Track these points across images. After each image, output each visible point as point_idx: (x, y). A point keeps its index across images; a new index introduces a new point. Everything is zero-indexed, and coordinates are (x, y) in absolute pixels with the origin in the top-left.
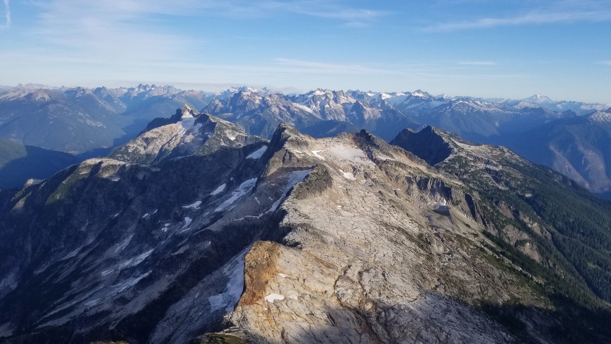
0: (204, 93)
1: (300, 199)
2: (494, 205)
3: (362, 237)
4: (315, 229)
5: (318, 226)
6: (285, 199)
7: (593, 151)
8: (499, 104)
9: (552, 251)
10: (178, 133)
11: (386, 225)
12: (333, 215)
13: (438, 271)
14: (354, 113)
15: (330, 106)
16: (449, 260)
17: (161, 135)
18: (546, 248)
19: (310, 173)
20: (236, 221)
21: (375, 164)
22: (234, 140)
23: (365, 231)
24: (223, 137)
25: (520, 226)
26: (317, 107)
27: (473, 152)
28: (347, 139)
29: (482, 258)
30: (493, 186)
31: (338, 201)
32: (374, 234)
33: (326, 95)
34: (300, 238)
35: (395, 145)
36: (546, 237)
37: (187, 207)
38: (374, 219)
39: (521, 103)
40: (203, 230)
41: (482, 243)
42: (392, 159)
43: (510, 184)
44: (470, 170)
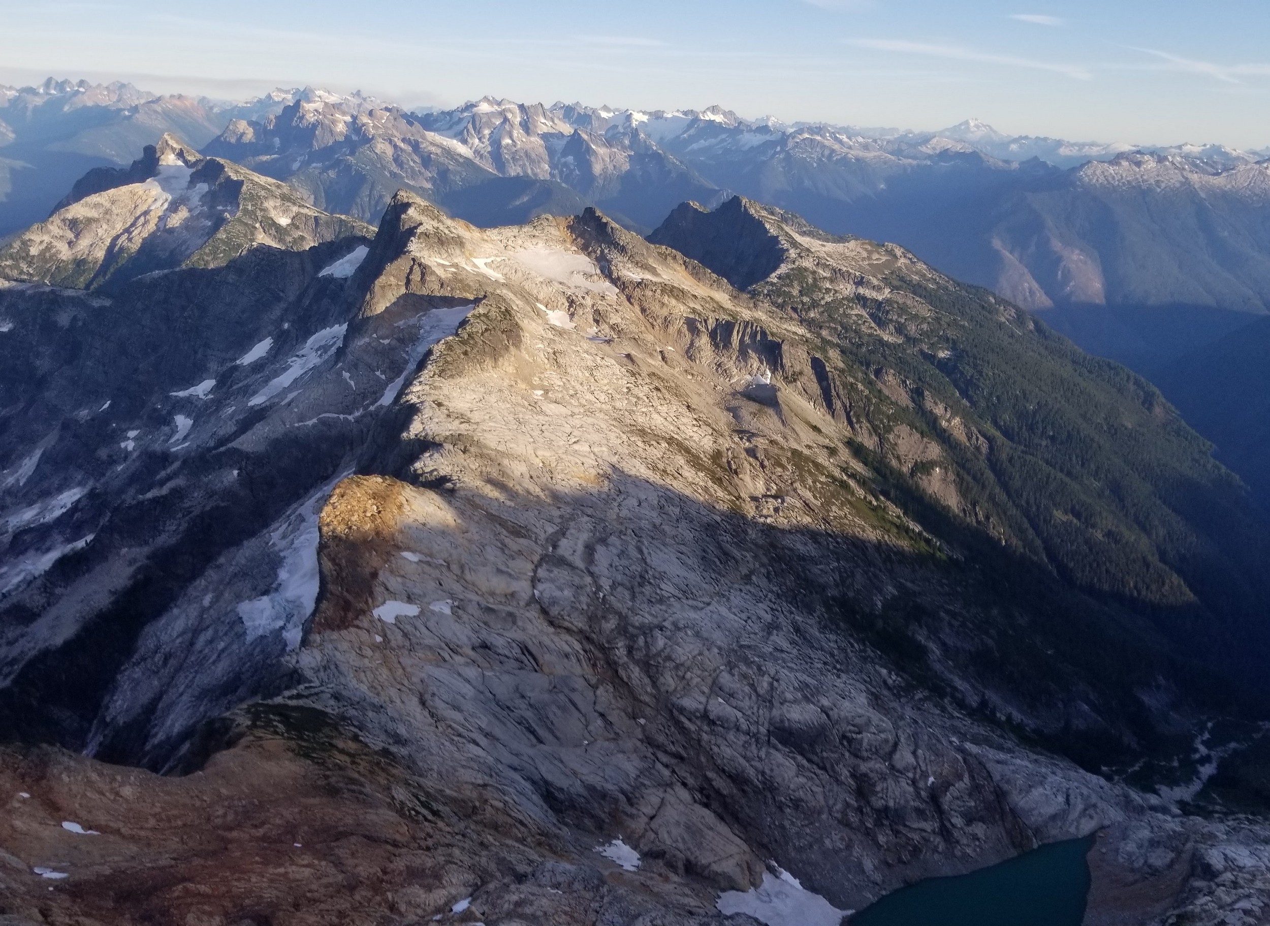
0: (209, 102)
1: (449, 377)
2: (873, 377)
3: (591, 461)
4: (486, 447)
5: (491, 441)
6: (415, 379)
7: (1081, 250)
8: (888, 142)
9: (987, 483)
10: (150, 206)
11: (642, 433)
12: (524, 413)
13: (754, 536)
14: (570, 159)
15: (513, 141)
16: (776, 510)
17: (107, 212)
18: (974, 478)
19: (469, 315)
20: (298, 428)
21: (617, 290)
22: (288, 225)
23: (596, 450)
24: (259, 218)
25: (925, 427)
26: (483, 143)
27: (831, 257)
28: (553, 231)
29: (843, 504)
30: (870, 335)
31: (536, 381)
32: (616, 454)
33: (502, 113)
34: (450, 467)
35: (661, 243)
36: (978, 448)
37: (181, 394)
38: (615, 419)
39: (935, 140)
40: (222, 449)
41: (844, 470)
42: (655, 279)
43: (906, 329)
44: (823, 298)
